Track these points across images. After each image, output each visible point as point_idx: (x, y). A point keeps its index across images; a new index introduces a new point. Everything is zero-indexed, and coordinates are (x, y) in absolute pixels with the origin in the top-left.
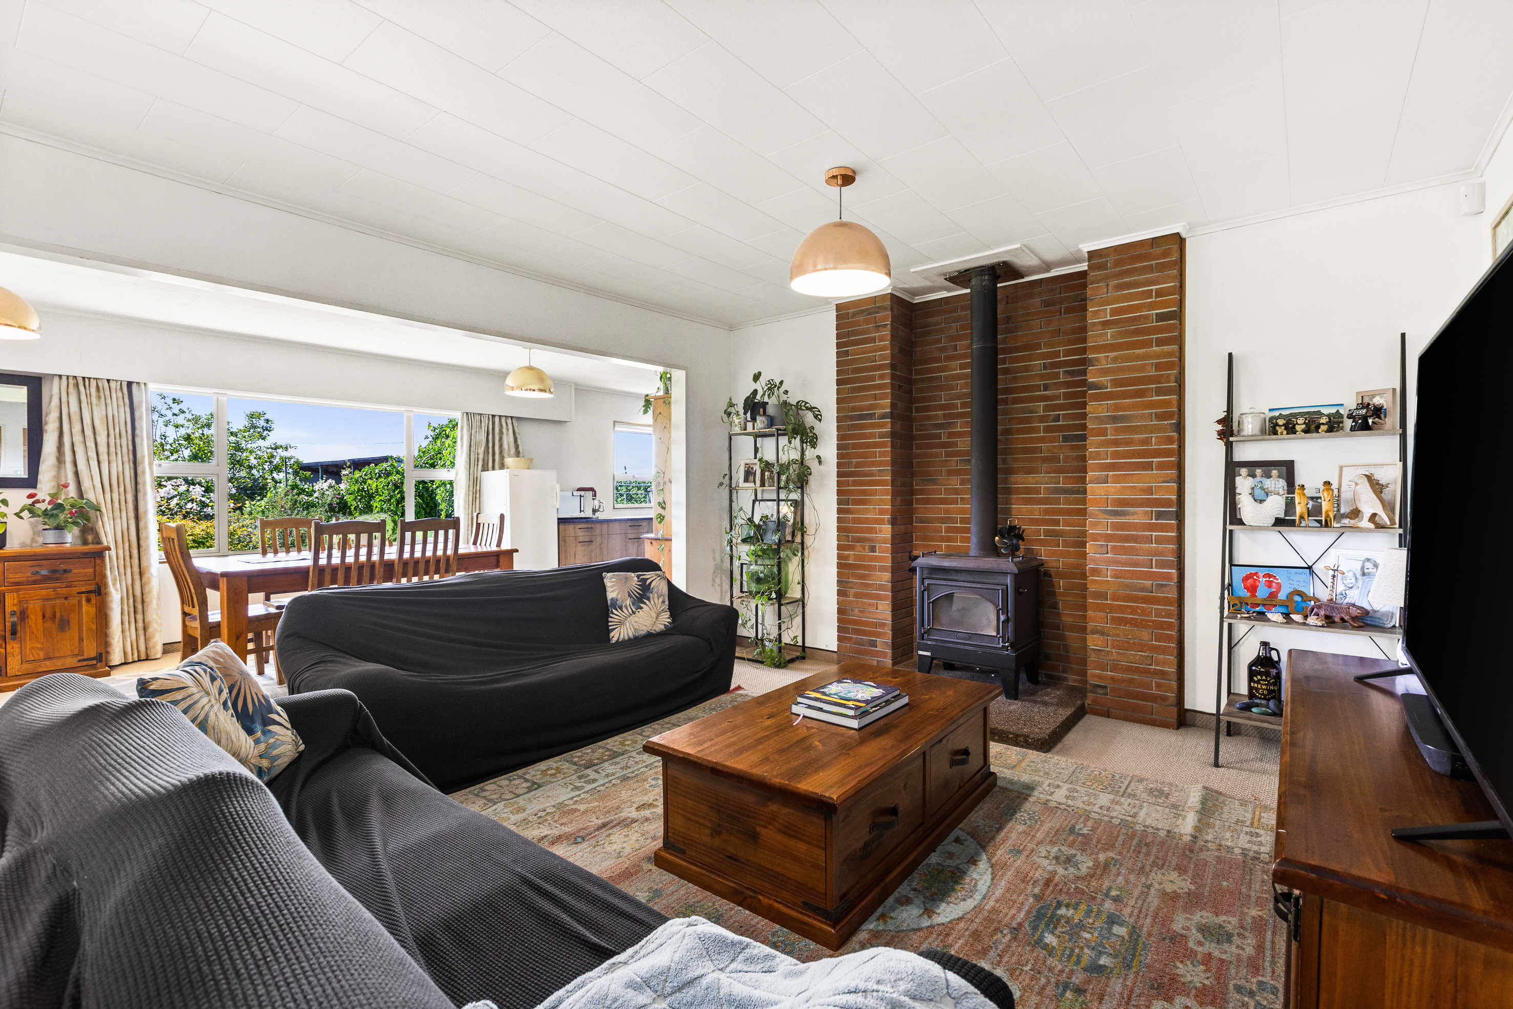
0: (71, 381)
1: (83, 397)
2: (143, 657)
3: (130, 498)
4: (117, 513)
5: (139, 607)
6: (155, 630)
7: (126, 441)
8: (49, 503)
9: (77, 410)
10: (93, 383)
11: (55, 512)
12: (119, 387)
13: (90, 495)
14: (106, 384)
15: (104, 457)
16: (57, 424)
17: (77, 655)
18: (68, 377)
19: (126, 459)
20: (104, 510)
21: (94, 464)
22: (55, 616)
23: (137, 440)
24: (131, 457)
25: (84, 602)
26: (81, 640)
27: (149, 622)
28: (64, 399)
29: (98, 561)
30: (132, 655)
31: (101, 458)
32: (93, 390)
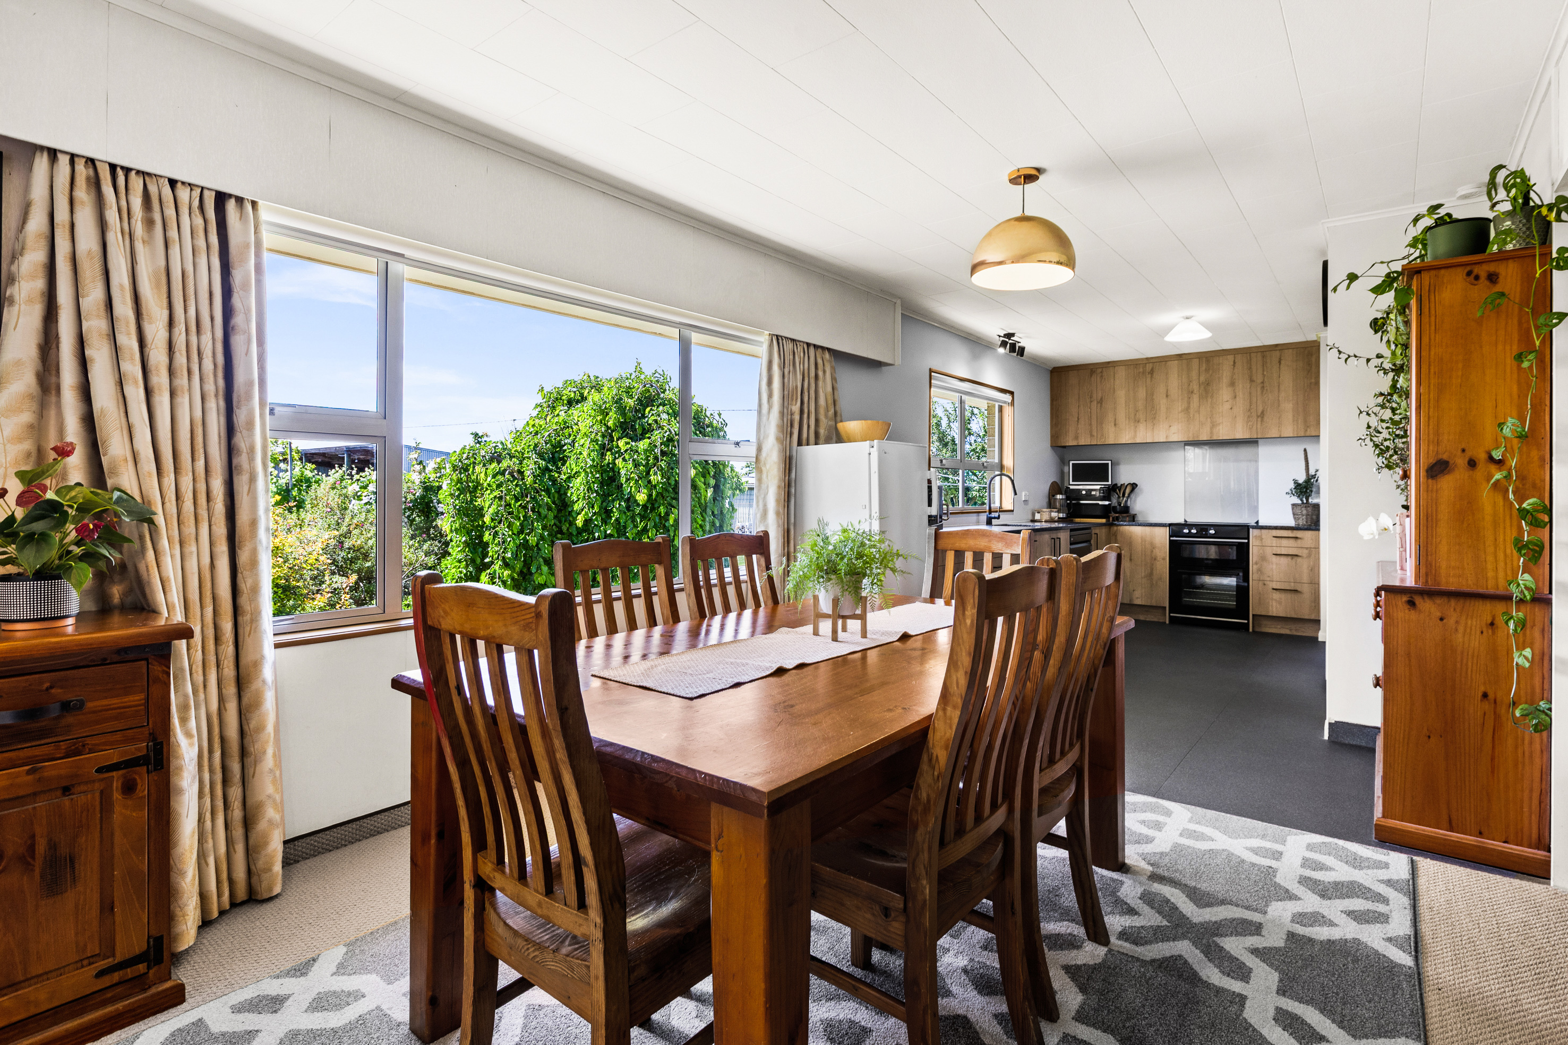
0: (80, 167)
1: (112, 215)
2: (242, 894)
3: (218, 486)
4: (190, 529)
5: (235, 767)
6: (270, 822)
7: (210, 341)
8: (20, 501)
9: (96, 247)
10: (137, 184)
11: (38, 526)
12: (196, 203)
13: (126, 480)
14: (167, 190)
15: (160, 379)
16: (40, 284)
17: (92, 959)
18: (73, 157)
19: (210, 387)
20: (160, 520)
21: (136, 393)
22: (32, 849)
23: (237, 341)
24: (221, 382)
25: (117, 796)
26: (107, 907)
27: (260, 806)
28: (62, 215)
29: (156, 668)
30: (219, 895)
31: (154, 380)
32: (137, 202)
